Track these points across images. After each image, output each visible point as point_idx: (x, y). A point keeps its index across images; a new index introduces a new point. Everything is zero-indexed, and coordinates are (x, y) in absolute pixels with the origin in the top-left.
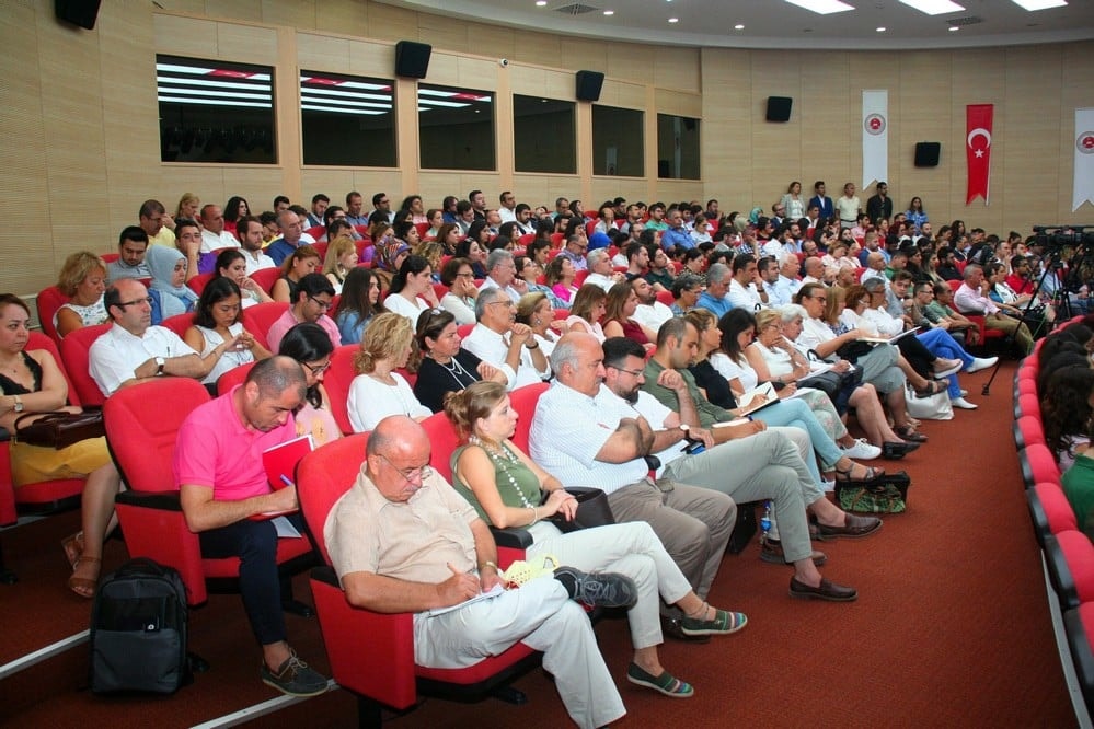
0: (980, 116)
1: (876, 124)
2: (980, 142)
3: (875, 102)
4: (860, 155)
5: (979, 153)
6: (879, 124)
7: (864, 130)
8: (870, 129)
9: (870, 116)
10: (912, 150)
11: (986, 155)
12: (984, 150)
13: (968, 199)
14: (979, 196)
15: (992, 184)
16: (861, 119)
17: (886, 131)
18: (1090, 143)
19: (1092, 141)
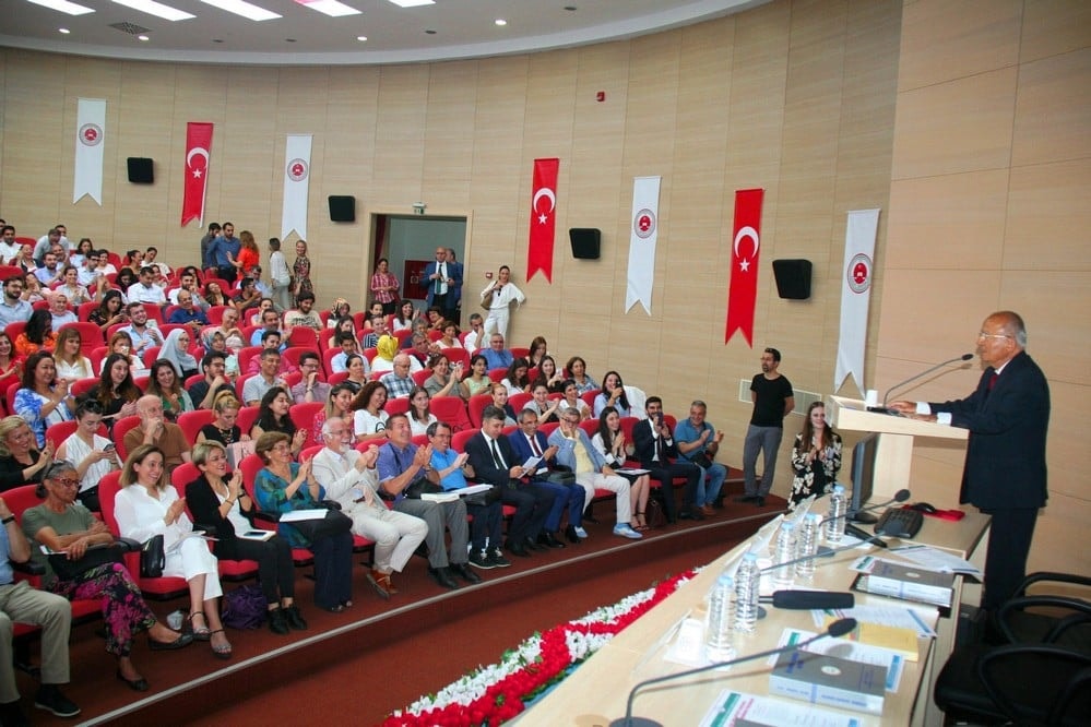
0: (200, 134)
1: (91, 135)
2: (199, 162)
3: (92, 111)
4: (72, 165)
5: (197, 174)
6: (95, 135)
7: (78, 139)
8: (85, 139)
9: (85, 126)
10: (126, 165)
11: (203, 176)
12: (203, 170)
13: (183, 221)
14: (196, 219)
15: (208, 206)
16: (76, 128)
17: (102, 142)
18: (298, 170)
19: (301, 168)
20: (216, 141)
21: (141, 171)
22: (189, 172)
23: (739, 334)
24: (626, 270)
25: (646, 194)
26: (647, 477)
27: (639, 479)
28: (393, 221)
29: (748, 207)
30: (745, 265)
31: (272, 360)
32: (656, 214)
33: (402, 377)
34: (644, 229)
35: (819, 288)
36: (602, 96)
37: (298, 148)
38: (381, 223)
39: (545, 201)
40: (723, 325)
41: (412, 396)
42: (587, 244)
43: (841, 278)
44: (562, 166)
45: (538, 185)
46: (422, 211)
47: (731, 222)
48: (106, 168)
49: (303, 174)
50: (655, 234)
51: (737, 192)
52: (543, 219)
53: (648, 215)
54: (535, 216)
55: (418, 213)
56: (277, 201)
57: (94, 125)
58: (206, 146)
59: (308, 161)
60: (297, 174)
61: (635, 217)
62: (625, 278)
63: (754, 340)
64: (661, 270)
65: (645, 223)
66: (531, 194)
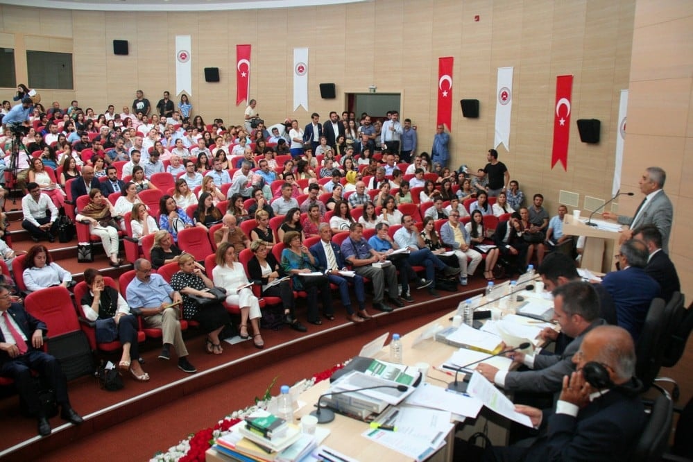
0: (244, 52)
1: (184, 56)
2: (244, 67)
3: (183, 43)
4: (175, 75)
5: (244, 74)
6: (186, 56)
8: (180, 59)
9: (180, 51)
10: (203, 72)
11: (247, 75)
12: (247, 72)
13: (237, 102)
14: (244, 101)
15: (251, 93)
16: (175, 54)
17: (190, 60)
18: (301, 69)
19: (303, 68)
20: (253, 54)
21: (212, 75)
22: (239, 74)
23: (559, 164)
24: (494, 124)
25: (505, 78)
26: (497, 250)
27: (492, 250)
28: (358, 96)
29: (564, 86)
30: (562, 122)
31: (288, 190)
32: (511, 90)
33: (361, 195)
34: (504, 99)
35: (604, 137)
36: (477, 18)
37: (301, 56)
38: (351, 98)
39: (446, 83)
40: (550, 157)
41: (365, 207)
42: (471, 109)
43: (616, 131)
44: (455, 62)
45: (441, 74)
46: (374, 91)
47: (554, 95)
48: (193, 74)
49: (304, 72)
50: (510, 102)
51: (558, 77)
52: (445, 94)
53: (507, 91)
54: (440, 92)
55: (372, 92)
56: (290, 88)
57: (185, 51)
58: (248, 58)
59: (307, 64)
60: (301, 71)
61: (499, 93)
62: (494, 128)
63: (568, 167)
64: (515, 124)
65: (504, 96)
66: (438, 79)
